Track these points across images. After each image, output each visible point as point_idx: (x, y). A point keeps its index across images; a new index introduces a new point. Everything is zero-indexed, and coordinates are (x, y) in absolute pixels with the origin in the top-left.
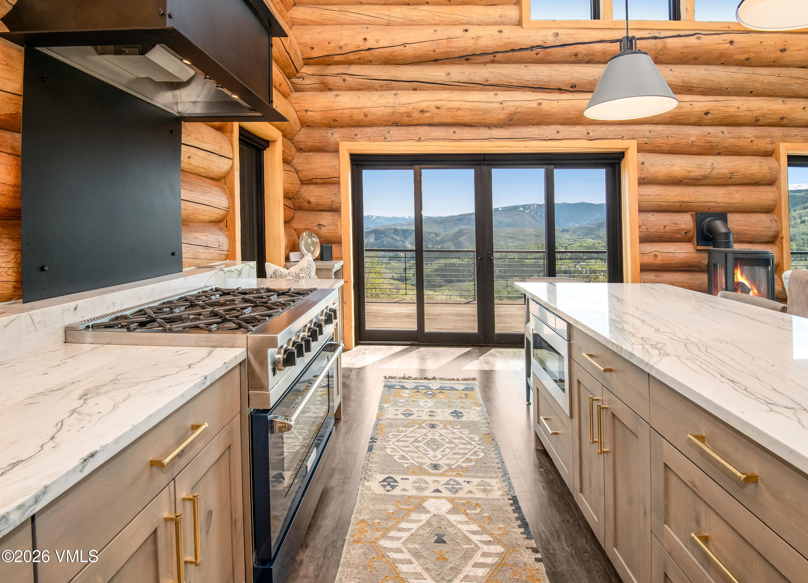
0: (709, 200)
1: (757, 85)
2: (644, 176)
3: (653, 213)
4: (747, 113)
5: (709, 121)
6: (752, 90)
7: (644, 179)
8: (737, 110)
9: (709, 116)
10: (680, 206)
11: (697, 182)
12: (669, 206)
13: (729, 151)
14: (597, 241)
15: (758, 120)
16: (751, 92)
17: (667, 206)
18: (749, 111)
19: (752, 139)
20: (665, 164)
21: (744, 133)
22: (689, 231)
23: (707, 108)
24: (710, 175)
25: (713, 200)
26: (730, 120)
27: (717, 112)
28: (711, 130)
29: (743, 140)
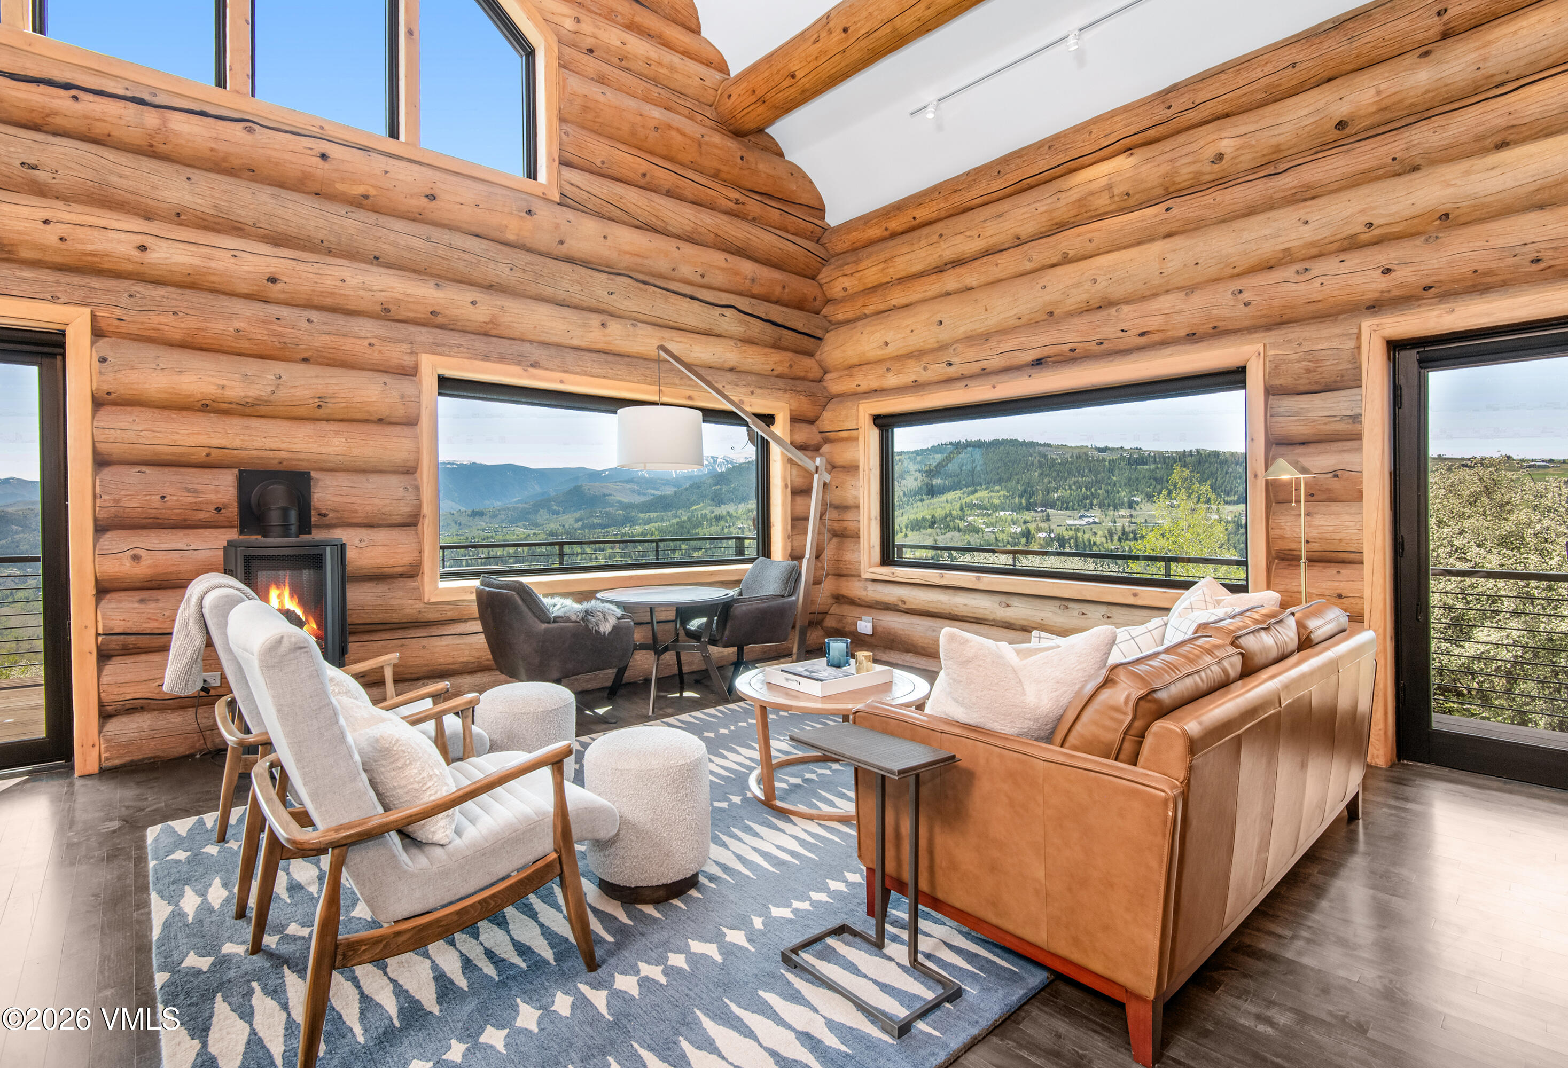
0: (274, 446)
1: (384, 246)
2: (105, 387)
3: (144, 469)
4: (361, 293)
5: (282, 296)
6: (377, 254)
7: (109, 394)
8: (341, 284)
9: (279, 286)
10: (208, 455)
11: (248, 410)
12: (182, 454)
13: (325, 357)
14: (533, 532)
15: (387, 310)
16: (376, 258)
17: (173, 454)
18: (365, 290)
19: (373, 341)
20: (162, 365)
21: (357, 329)
22: (225, 506)
23: (272, 269)
24: (272, 398)
25: (284, 446)
26: (328, 301)
27: (296, 280)
28: (285, 314)
29: (353, 341)
